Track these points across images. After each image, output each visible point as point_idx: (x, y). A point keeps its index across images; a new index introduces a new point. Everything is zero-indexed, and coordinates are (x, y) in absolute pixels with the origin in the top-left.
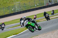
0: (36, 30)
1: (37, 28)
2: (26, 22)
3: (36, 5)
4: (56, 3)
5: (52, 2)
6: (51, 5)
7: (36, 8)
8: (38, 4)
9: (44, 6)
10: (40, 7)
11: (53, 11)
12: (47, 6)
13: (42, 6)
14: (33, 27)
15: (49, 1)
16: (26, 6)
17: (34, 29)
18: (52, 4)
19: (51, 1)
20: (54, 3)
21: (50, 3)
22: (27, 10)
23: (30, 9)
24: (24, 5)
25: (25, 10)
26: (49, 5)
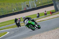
0: (36, 28)
1: (37, 27)
2: (27, 22)
3: (13, 10)
4: (34, 7)
5: (30, 7)
6: (28, 10)
7: (14, 13)
8: (15, 9)
9: (22, 10)
10: (18, 11)
11: (38, 14)
12: (24, 11)
13: (19, 11)
14: (34, 26)
15: (27, 6)
16: (3, 11)
17: (34, 28)
18: (30, 8)
19: (28, 6)
20: (31, 8)
21: (28, 8)
22: (4, 14)
23: (8, 14)
24: (1, 10)
25: (3, 15)
26: (26, 9)
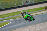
16: (7, 5)
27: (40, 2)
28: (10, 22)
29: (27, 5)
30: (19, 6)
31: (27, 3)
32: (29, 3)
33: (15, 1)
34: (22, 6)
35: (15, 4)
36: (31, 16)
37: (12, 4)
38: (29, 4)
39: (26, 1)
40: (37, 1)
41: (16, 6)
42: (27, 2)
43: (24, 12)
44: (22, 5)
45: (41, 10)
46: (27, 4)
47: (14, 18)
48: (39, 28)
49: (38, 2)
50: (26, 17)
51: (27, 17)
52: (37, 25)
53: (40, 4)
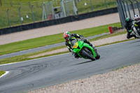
3: (22, 19)
8: (27, 17)
12: (48, 21)
19: (58, 11)
20: (65, 16)
26: (53, 18)
27: (94, 10)
28: (7, 72)
29: (57, 20)
30: (33, 22)
31: (58, 15)
32: (61, 13)
33: (20, 8)
34: (41, 23)
35: (20, 17)
36: (91, 45)
37: (12, 16)
38: (62, 17)
39: (53, 8)
40: (86, 9)
41: (23, 22)
42: (55, 10)
43: (72, 35)
44: (43, 20)
45: (99, 35)
46: (57, 17)
47: (17, 60)
48: (92, 88)
49: (90, 11)
50: (78, 48)
51: (81, 48)
52: (87, 81)
53: (93, 16)
